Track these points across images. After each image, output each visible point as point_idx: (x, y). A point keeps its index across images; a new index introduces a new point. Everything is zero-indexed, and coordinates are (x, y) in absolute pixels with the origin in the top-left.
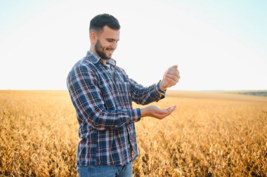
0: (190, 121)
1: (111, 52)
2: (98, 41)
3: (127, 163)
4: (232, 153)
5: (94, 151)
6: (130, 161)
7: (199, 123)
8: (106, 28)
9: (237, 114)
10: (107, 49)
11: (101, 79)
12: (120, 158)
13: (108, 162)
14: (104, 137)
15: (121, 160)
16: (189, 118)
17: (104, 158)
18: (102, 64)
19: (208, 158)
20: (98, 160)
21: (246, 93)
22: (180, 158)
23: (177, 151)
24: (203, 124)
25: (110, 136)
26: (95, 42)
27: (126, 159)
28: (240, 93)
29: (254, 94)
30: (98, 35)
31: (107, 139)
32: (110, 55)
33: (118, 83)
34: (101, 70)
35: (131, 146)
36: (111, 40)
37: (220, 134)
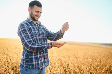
0: (75, 55)
1: (38, 17)
2: (32, 12)
3: (43, 68)
4: (92, 70)
5: (28, 62)
6: (44, 67)
7: (79, 56)
8: (35, 6)
9: (97, 53)
10: (36, 16)
11: (31, 29)
12: (40, 65)
13: (34, 67)
14: (32, 56)
15: (40, 66)
16: (74, 54)
17: (32, 65)
18: (33, 23)
19: (81, 72)
20: (30, 66)
21: (102, 44)
22: (68, 71)
23: (67, 68)
24: (80, 56)
25: (35, 55)
26: (31, 13)
27: (42, 66)
28: (99, 44)
29: (106, 44)
30: (32, 10)
31: (34, 57)
32: (37, 19)
33: (40, 32)
34: (32, 26)
35: (45, 61)
36: (38, 12)
37: (88, 62)
